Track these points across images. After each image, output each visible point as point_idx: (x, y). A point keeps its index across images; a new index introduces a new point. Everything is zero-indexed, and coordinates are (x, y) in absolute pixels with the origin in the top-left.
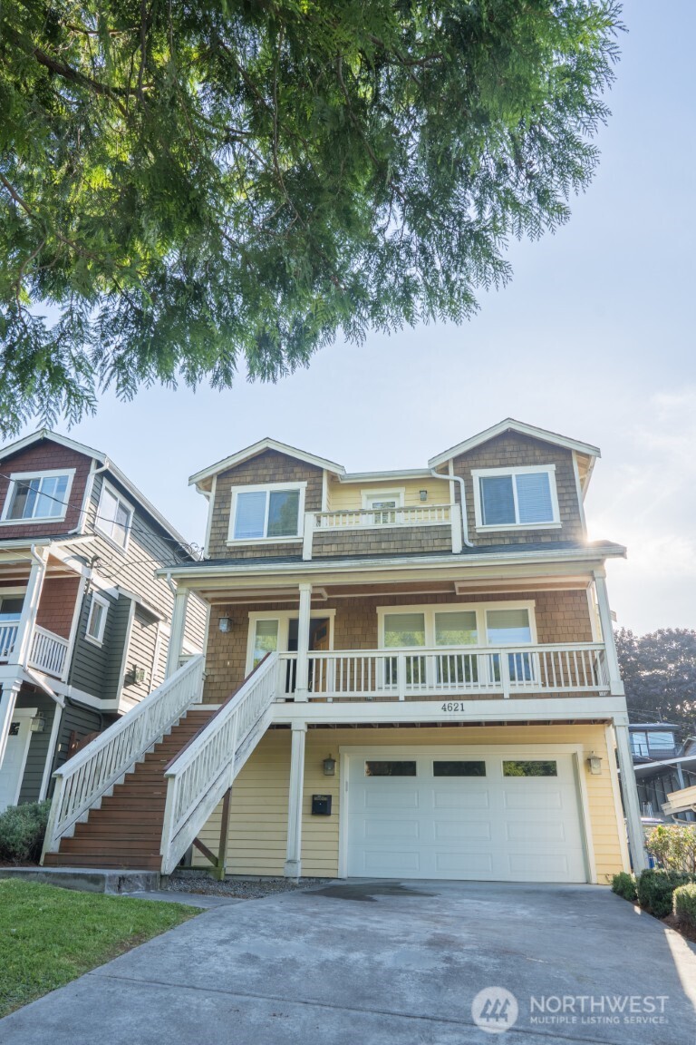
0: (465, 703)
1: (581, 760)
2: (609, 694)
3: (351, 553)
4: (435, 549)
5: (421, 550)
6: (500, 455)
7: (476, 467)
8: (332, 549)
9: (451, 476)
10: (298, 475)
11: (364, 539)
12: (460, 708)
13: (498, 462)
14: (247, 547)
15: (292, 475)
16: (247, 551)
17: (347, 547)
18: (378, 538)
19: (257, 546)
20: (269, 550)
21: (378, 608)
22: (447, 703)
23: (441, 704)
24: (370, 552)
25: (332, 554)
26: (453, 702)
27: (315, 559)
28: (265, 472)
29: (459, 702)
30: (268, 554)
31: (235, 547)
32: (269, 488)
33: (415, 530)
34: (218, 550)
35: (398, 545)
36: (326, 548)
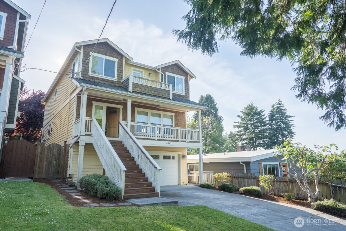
0: (172, 142)
1: (181, 156)
2: (199, 142)
3: (144, 92)
4: (166, 97)
5: (162, 96)
6: (172, 70)
7: (167, 71)
8: (138, 90)
9: (160, 72)
10: (115, 56)
11: (148, 89)
12: (170, 143)
13: (172, 72)
14: (96, 77)
15: (113, 55)
16: (96, 79)
17: (143, 90)
18: (151, 90)
19: (100, 78)
20: (105, 81)
21: (135, 108)
22: (168, 142)
23: (166, 142)
24: (149, 93)
25: (138, 91)
26: (169, 142)
27: (133, 92)
28: (103, 50)
29: (170, 142)
30: (104, 82)
31: (92, 76)
32: (105, 57)
33: (161, 90)
34: (85, 76)
35: (157, 93)
36: (136, 89)
